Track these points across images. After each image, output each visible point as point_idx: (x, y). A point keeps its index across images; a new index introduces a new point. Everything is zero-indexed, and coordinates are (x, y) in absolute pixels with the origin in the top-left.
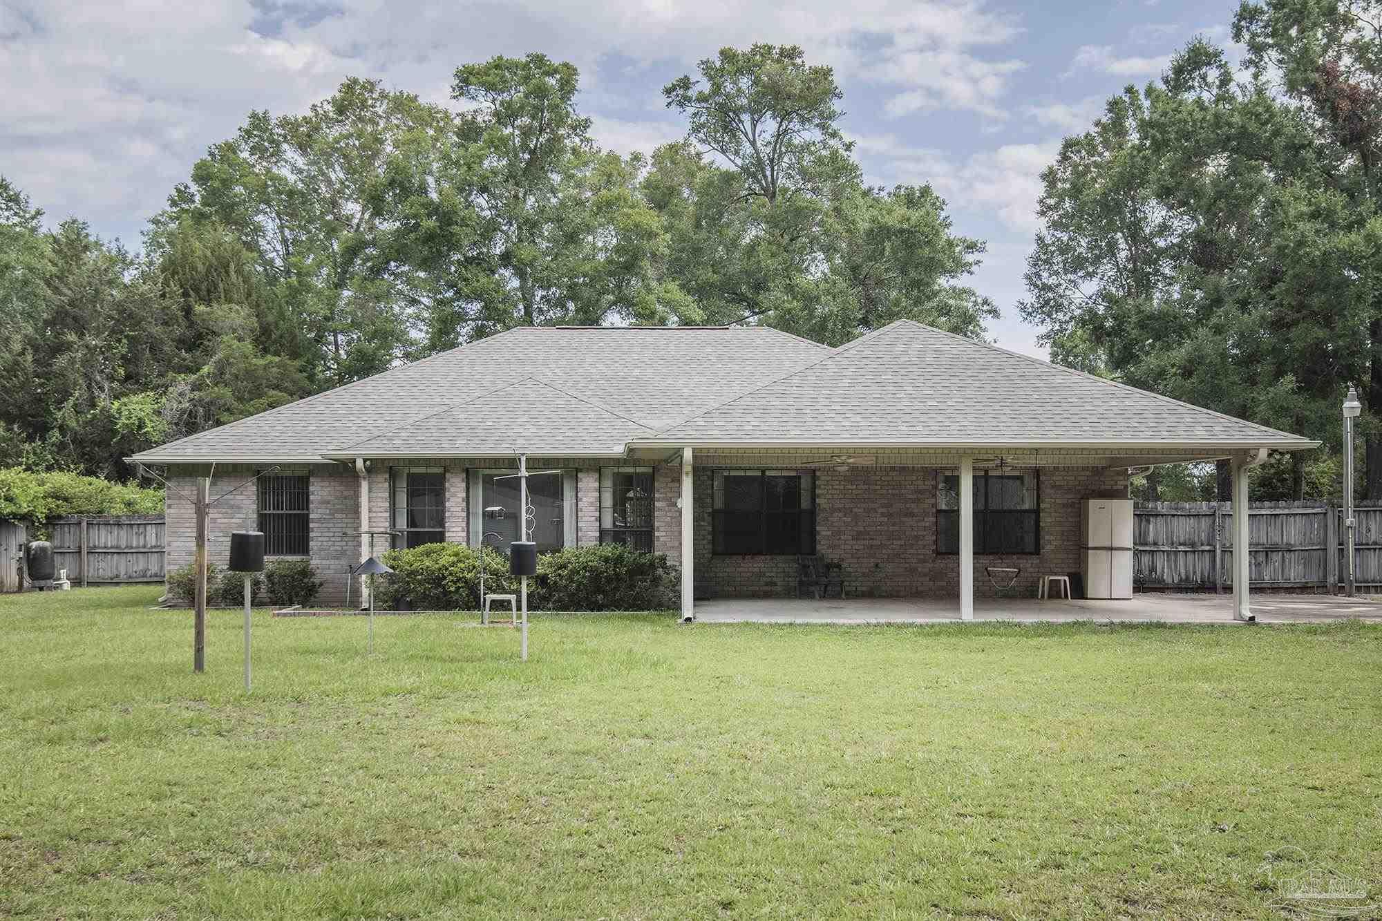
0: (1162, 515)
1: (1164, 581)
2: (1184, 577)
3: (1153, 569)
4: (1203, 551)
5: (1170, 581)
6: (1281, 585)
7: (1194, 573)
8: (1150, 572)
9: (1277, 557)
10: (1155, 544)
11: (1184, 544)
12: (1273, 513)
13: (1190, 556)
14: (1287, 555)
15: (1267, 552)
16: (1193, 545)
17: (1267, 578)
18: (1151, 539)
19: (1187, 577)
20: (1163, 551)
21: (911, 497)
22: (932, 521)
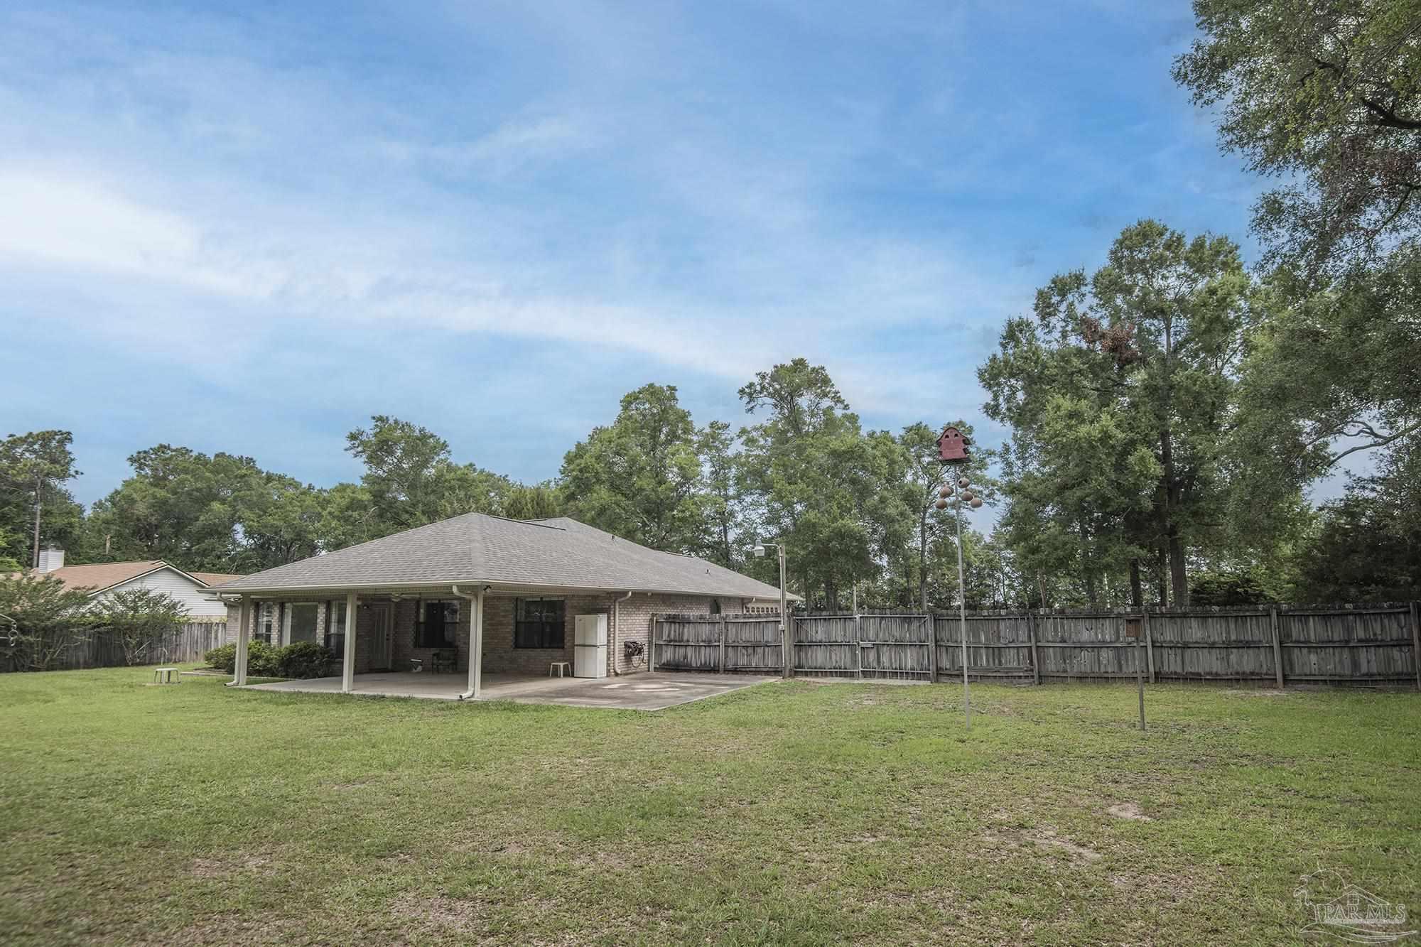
0: (693, 621)
1: (692, 664)
2: (703, 662)
3: (685, 657)
4: (715, 646)
5: (695, 665)
6: (761, 669)
7: (709, 660)
8: (684, 659)
9: (760, 650)
10: (688, 641)
11: (705, 642)
12: (757, 621)
13: (708, 649)
14: (767, 649)
15: (754, 646)
16: (710, 641)
17: (754, 665)
18: (685, 638)
19: (705, 663)
20: (692, 646)
21: (503, 614)
22: (512, 628)
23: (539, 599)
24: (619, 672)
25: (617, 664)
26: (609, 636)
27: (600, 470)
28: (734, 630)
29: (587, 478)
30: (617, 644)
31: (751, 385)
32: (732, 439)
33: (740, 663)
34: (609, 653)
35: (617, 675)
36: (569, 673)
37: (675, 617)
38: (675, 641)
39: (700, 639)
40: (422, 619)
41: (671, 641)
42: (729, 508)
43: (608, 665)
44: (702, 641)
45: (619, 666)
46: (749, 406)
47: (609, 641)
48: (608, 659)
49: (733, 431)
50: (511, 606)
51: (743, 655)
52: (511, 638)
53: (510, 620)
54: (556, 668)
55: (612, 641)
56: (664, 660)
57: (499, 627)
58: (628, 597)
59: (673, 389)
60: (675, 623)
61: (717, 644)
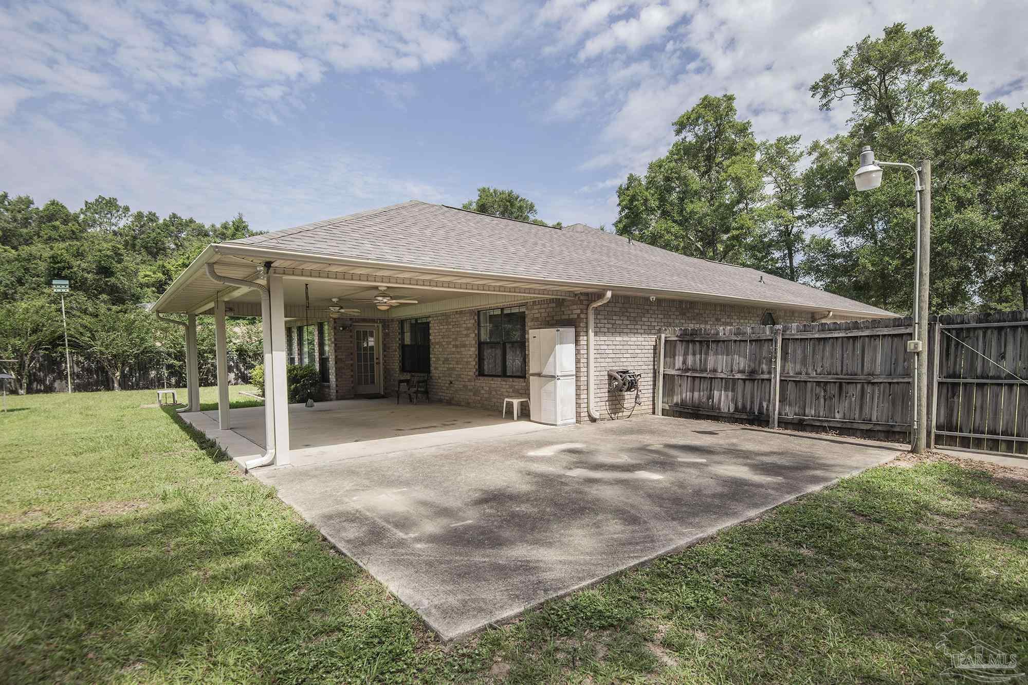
0: (724, 341)
1: (719, 409)
2: (740, 407)
3: (710, 397)
4: (763, 380)
5: (726, 410)
6: (855, 426)
7: (752, 402)
8: (708, 400)
9: (854, 391)
10: (715, 371)
11: (744, 372)
12: (850, 335)
13: (749, 385)
14: (869, 389)
15: (841, 383)
16: (753, 373)
17: (839, 415)
18: (711, 368)
19: (744, 407)
20: (722, 379)
21: (465, 332)
22: (473, 351)
23: (498, 312)
24: (596, 415)
25: (592, 405)
26: (578, 361)
27: (649, 197)
28: (799, 352)
29: (635, 206)
30: (592, 373)
31: (827, 78)
32: (801, 154)
33: (811, 412)
34: (578, 388)
35: (593, 420)
36: (525, 414)
37: (694, 333)
38: (694, 370)
39: (735, 368)
40: (408, 341)
41: (687, 370)
42: (795, 230)
43: (578, 405)
44: (740, 372)
45: (598, 404)
46: (824, 101)
47: (578, 369)
48: (578, 396)
49: (804, 145)
50: (471, 323)
51: (818, 398)
52: (473, 363)
53: (472, 340)
54: (510, 405)
55: (584, 369)
56: (677, 399)
57: (463, 349)
58: (605, 301)
59: (730, 98)
60: (693, 342)
61: (766, 376)
